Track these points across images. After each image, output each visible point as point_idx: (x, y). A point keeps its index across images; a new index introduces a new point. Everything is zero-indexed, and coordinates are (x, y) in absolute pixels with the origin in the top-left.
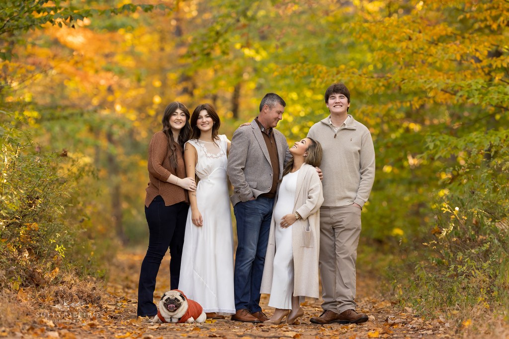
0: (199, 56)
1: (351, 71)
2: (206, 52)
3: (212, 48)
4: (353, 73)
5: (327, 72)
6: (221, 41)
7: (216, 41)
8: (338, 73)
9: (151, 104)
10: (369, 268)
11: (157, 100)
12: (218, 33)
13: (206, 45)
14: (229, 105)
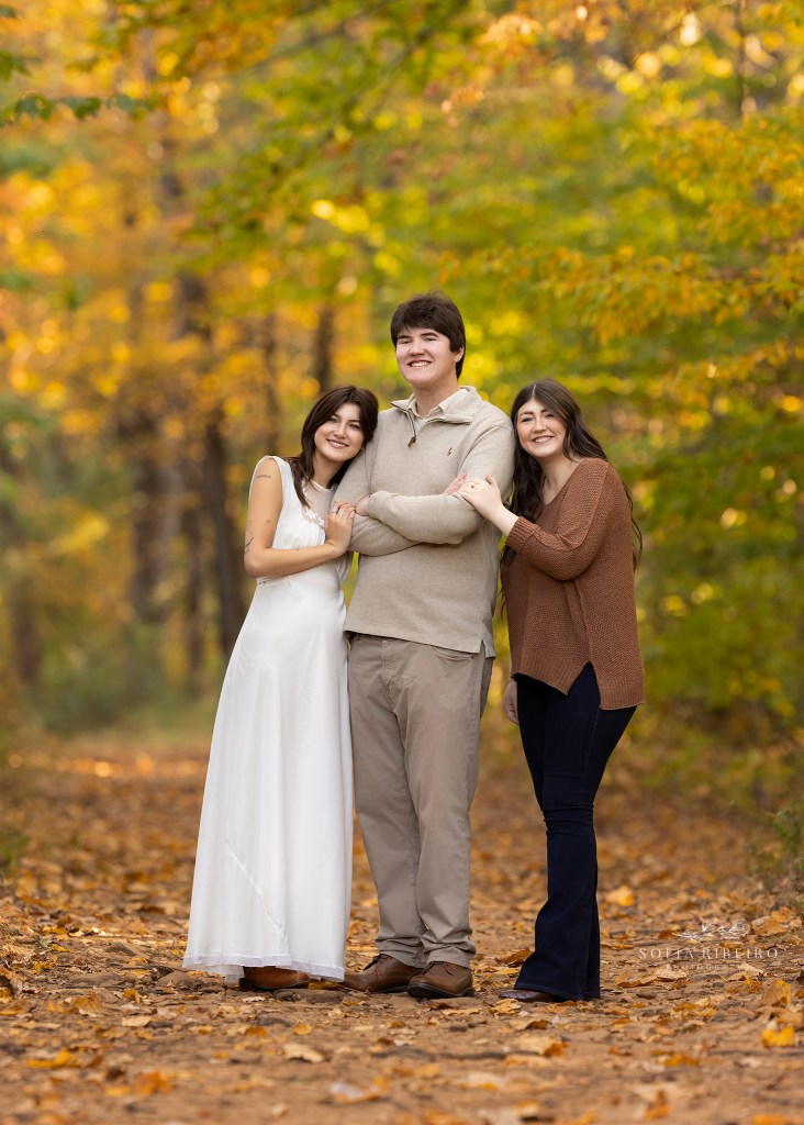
0: (229, 231)
1: (652, 262)
2: (245, 219)
3: (263, 208)
4: (657, 268)
5: (585, 268)
6: (286, 187)
7: (272, 189)
8: (616, 267)
9: (106, 364)
10: (703, 790)
11: (122, 353)
12: (276, 170)
13: (246, 203)
14: (306, 361)
